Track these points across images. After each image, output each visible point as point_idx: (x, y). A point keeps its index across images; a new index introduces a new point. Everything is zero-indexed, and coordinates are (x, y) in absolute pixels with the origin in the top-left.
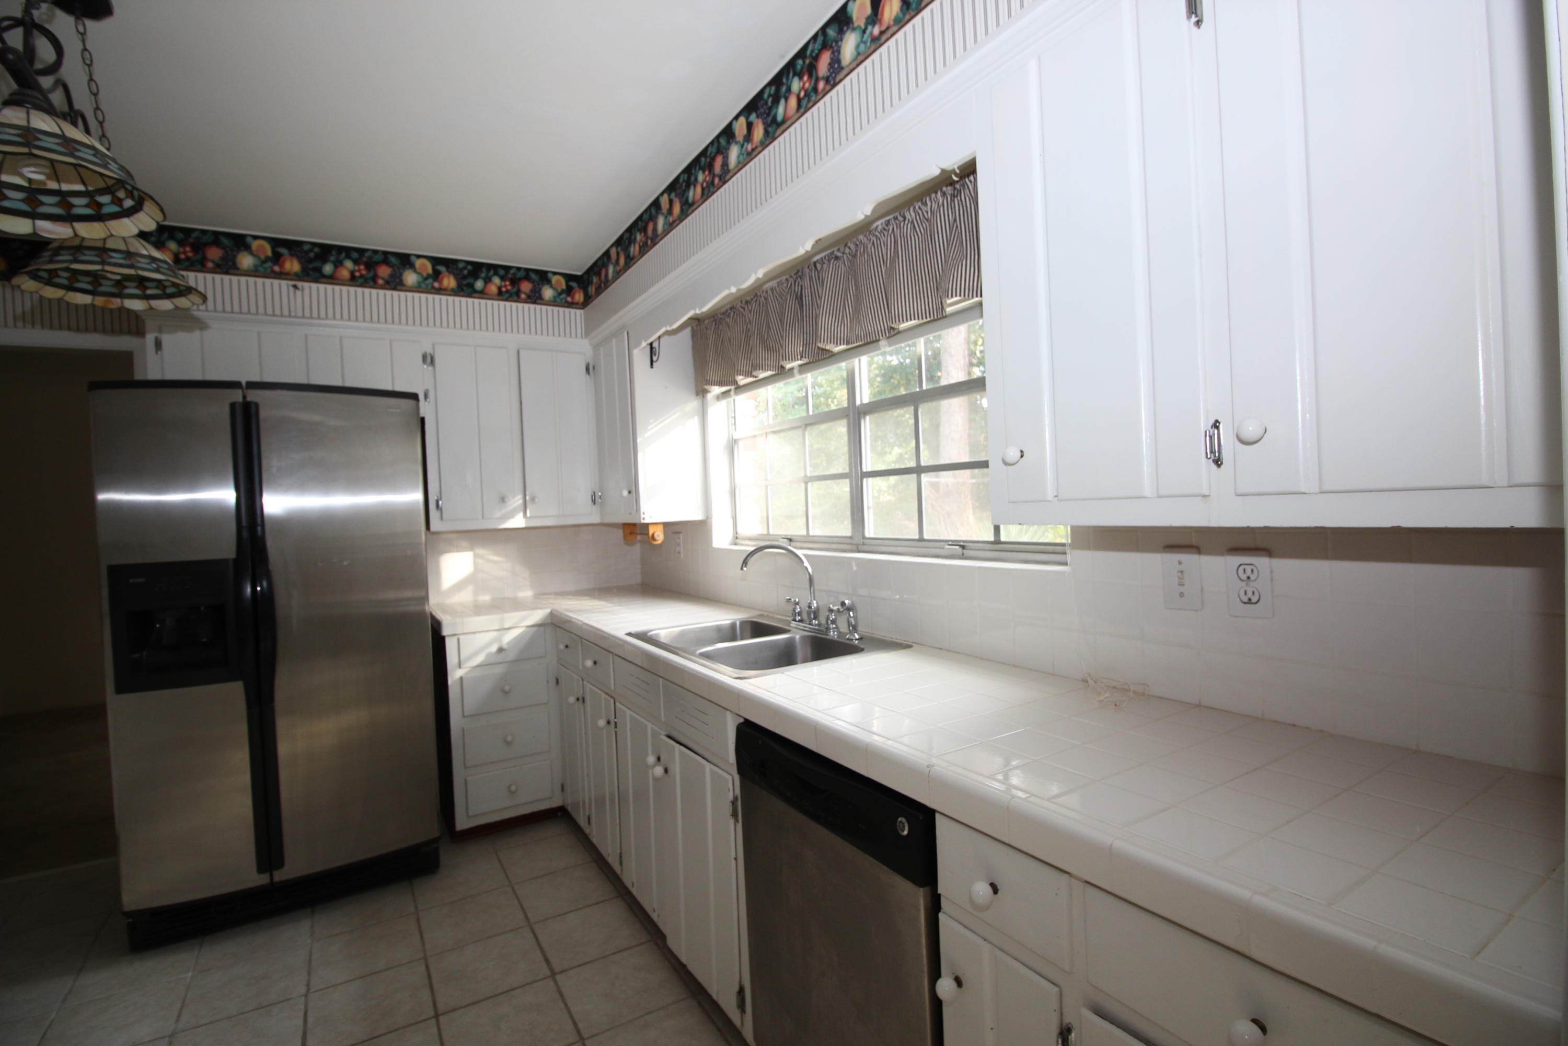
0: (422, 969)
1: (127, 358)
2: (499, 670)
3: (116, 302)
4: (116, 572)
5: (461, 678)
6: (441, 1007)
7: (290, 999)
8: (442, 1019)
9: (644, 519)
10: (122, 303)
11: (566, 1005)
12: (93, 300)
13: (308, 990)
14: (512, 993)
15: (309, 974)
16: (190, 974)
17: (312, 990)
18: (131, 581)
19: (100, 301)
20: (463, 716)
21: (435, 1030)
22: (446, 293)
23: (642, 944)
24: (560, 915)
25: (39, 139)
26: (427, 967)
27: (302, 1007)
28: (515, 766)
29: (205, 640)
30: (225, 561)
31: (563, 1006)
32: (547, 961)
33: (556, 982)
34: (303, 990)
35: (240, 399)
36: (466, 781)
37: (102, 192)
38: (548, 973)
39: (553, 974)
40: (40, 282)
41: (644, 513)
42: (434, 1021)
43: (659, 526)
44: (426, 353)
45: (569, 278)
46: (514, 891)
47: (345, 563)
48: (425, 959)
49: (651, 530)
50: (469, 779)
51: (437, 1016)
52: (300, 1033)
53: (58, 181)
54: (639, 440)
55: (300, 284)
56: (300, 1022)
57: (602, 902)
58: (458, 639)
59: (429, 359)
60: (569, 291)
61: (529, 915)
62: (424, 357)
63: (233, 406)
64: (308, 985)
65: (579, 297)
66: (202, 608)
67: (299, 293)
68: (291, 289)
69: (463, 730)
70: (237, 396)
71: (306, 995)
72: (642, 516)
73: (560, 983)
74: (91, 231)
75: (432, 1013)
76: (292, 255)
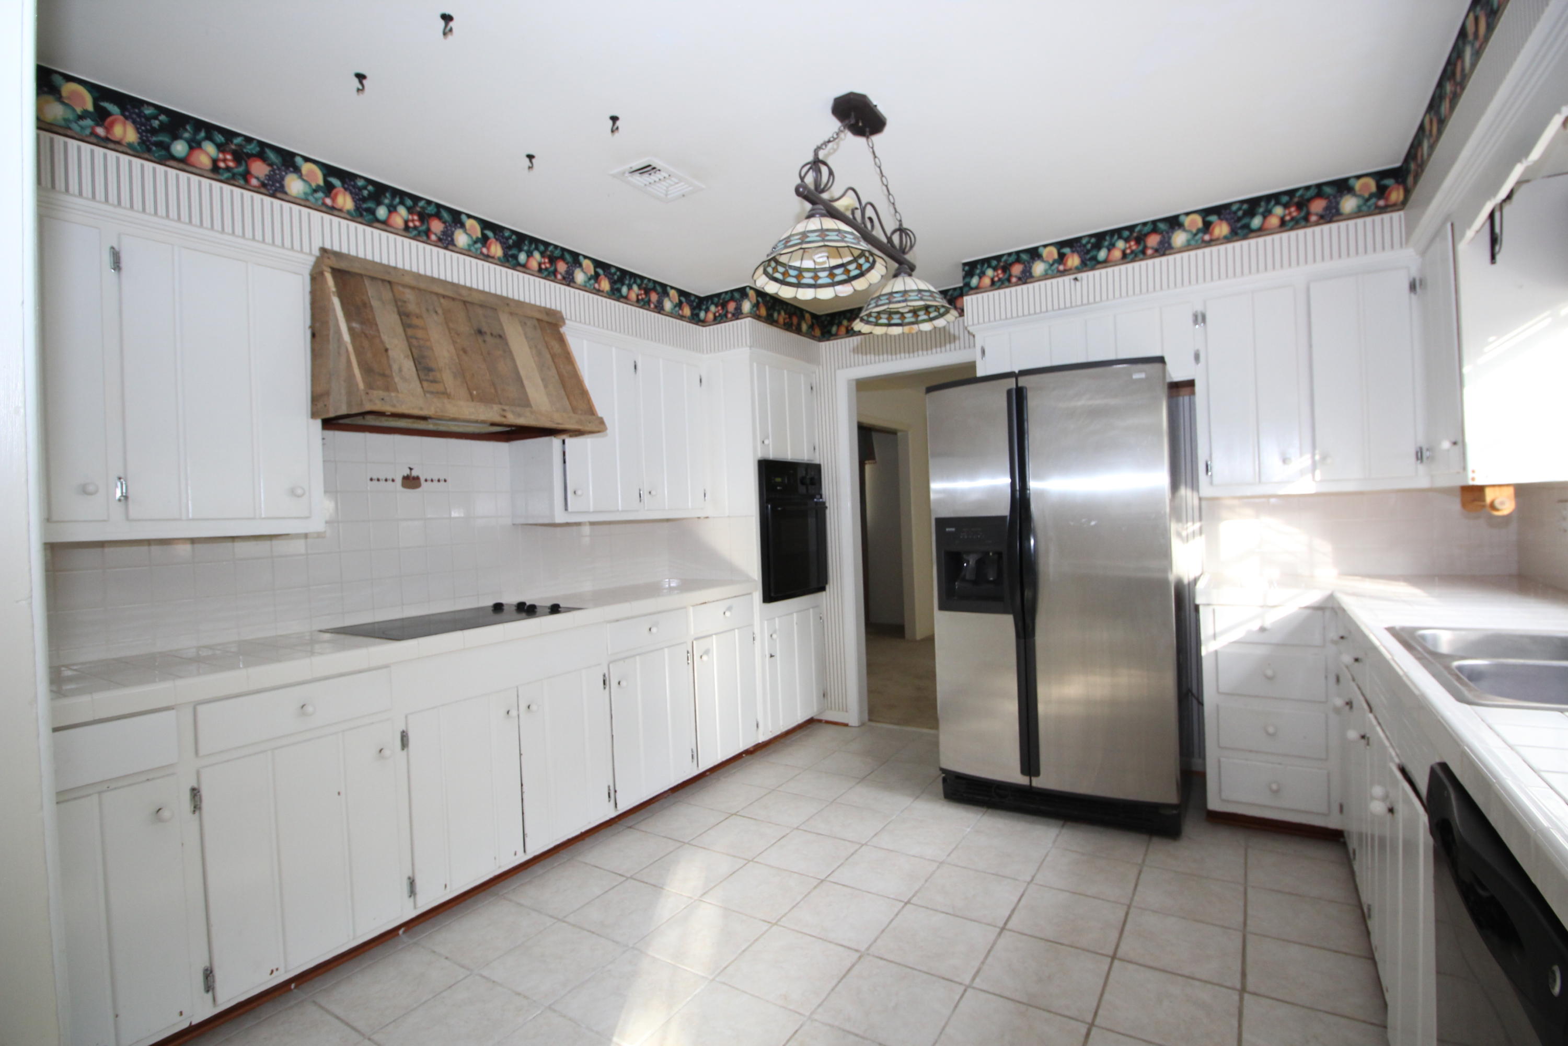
0: (1122, 914)
1: (972, 366)
2: (1261, 651)
3: (915, 327)
4: (942, 523)
5: (1216, 652)
6: (1120, 953)
7: (1017, 880)
8: (1117, 963)
9: (1473, 479)
10: (919, 327)
11: (1240, 1026)
12: (903, 330)
13: (1032, 880)
14: (1191, 981)
15: (1038, 870)
16: (968, 830)
17: (1034, 882)
18: (947, 530)
19: (906, 329)
20: (1218, 692)
21: (1106, 968)
22: (1219, 242)
23: (1372, 1024)
24: (1284, 940)
25: (828, 235)
26: (1127, 914)
27: (1022, 890)
28: (1280, 764)
29: (991, 579)
30: (1002, 518)
31: (1236, 1024)
32: (1244, 975)
33: (1241, 999)
34: (1028, 878)
35: (1014, 386)
36: (1219, 761)
37: (860, 256)
38: (1238, 986)
39: (1243, 990)
40: (871, 325)
41: (1473, 472)
42: (1109, 960)
43: (1505, 489)
44: (1196, 312)
45: (1380, 176)
46: (1245, 893)
47: (1093, 523)
48: (1129, 907)
49: (1489, 495)
50: (1223, 759)
51: (1114, 957)
52: (1012, 907)
53: (841, 257)
54: (1466, 370)
55: (1079, 276)
56: (1016, 900)
57: (1346, 954)
58: (1214, 610)
59: (1200, 318)
60: (1382, 191)
61: (1249, 922)
62: (1196, 317)
63: (1009, 392)
64: (1033, 877)
65: (1396, 195)
66: (991, 554)
67: (1078, 284)
68: (1073, 282)
69: (1218, 706)
70: (1011, 383)
71: (1029, 883)
72: (1470, 475)
73: (1245, 1003)
74: (860, 284)
75: (1111, 953)
76: (1073, 252)
